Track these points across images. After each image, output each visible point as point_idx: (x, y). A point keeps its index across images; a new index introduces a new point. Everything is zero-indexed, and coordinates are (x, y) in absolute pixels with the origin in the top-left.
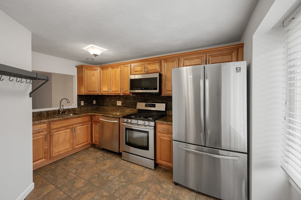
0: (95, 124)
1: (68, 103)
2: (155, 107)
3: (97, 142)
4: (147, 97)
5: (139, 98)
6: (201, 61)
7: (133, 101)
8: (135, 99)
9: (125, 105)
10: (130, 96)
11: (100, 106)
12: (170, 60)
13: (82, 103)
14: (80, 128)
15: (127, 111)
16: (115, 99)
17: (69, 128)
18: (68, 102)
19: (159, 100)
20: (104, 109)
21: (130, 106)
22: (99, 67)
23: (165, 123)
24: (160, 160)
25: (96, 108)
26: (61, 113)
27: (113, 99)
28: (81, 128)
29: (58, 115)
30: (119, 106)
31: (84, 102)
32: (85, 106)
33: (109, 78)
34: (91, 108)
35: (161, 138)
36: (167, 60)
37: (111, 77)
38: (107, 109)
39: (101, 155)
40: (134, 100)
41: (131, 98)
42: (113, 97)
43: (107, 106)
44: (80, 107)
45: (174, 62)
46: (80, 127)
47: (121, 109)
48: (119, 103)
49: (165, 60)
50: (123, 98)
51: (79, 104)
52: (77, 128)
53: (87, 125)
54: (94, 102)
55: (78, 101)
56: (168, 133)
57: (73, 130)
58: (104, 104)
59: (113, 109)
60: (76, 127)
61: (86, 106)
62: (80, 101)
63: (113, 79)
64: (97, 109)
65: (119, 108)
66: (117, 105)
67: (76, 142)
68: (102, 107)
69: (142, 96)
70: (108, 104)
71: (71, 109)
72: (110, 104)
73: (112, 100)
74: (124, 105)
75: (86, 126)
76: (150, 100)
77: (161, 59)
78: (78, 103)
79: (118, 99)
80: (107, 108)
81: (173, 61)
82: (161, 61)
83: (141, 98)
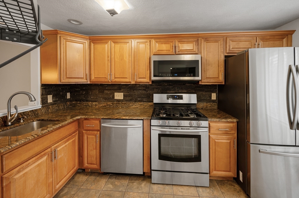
0: (88, 135)
1: (31, 101)
2: (182, 99)
3: (94, 164)
4: (167, 86)
5: (154, 88)
6: (251, 44)
7: (144, 92)
8: (147, 90)
9: (130, 98)
10: (138, 86)
11: (80, 101)
12: (212, 39)
13: (50, 99)
14: (63, 148)
15: (134, 106)
16: (110, 90)
17: (45, 155)
18: (33, 100)
19: (183, 90)
20: (90, 106)
21: (139, 99)
22: (86, 39)
23: (224, 120)
24: (215, 170)
25: (71, 105)
26: (12, 123)
27: (108, 90)
28: (66, 146)
29: (5, 128)
30: (118, 101)
31: (53, 97)
32: (54, 104)
33: (108, 57)
34: (64, 106)
35: (216, 141)
36: (207, 39)
37: (113, 56)
38: (96, 105)
39: (111, 186)
40: (144, 90)
41: (140, 88)
42: (106, 87)
43: (96, 101)
44: (46, 106)
45: (217, 43)
46: (64, 146)
47: (123, 104)
48: (119, 96)
49: (204, 39)
50: (125, 88)
51: (44, 101)
52: (58, 149)
53: (74, 139)
54: (68, 96)
55: (42, 95)
56: (227, 134)
57: (53, 156)
58: (89, 99)
59: (107, 105)
60: (57, 147)
61: (56, 104)
62: (45, 96)
63: (116, 60)
64: (74, 106)
65: (119, 104)
66: (116, 98)
67: (57, 177)
68: (85, 103)
69: (159, 85)
70: (97, 98)
71: (31, 111)
72: (101, 97)
73: (106, 92)
74: (128, 98)
75: (72, 141)
76: (170, 90)
77: (199, 37)
78: (42, 98)
79: (117, 90)
80: (94, 103)
81: (216, 41)
82: (198, 40)
83: (156, 88)
